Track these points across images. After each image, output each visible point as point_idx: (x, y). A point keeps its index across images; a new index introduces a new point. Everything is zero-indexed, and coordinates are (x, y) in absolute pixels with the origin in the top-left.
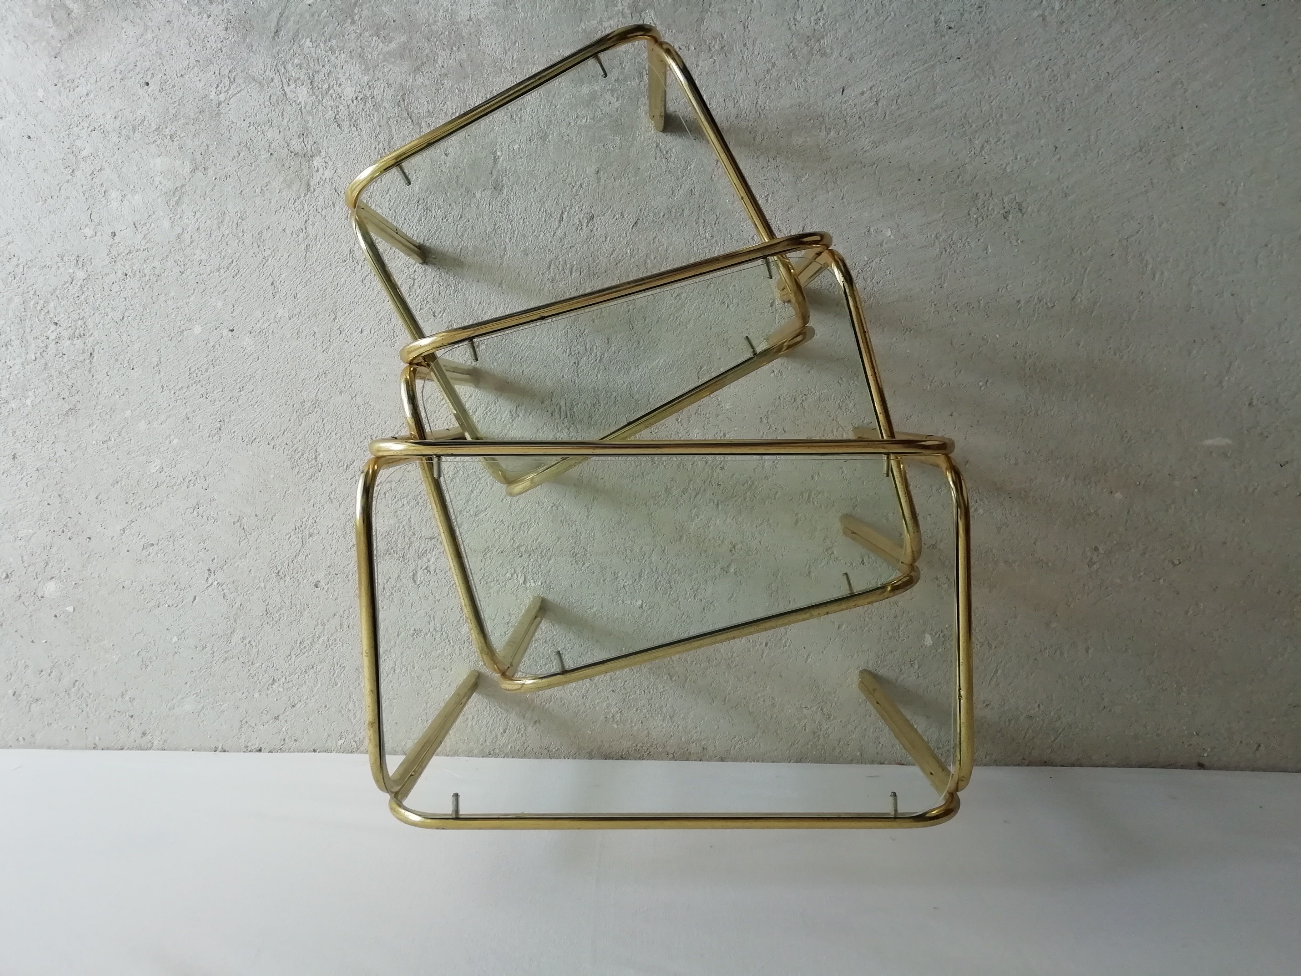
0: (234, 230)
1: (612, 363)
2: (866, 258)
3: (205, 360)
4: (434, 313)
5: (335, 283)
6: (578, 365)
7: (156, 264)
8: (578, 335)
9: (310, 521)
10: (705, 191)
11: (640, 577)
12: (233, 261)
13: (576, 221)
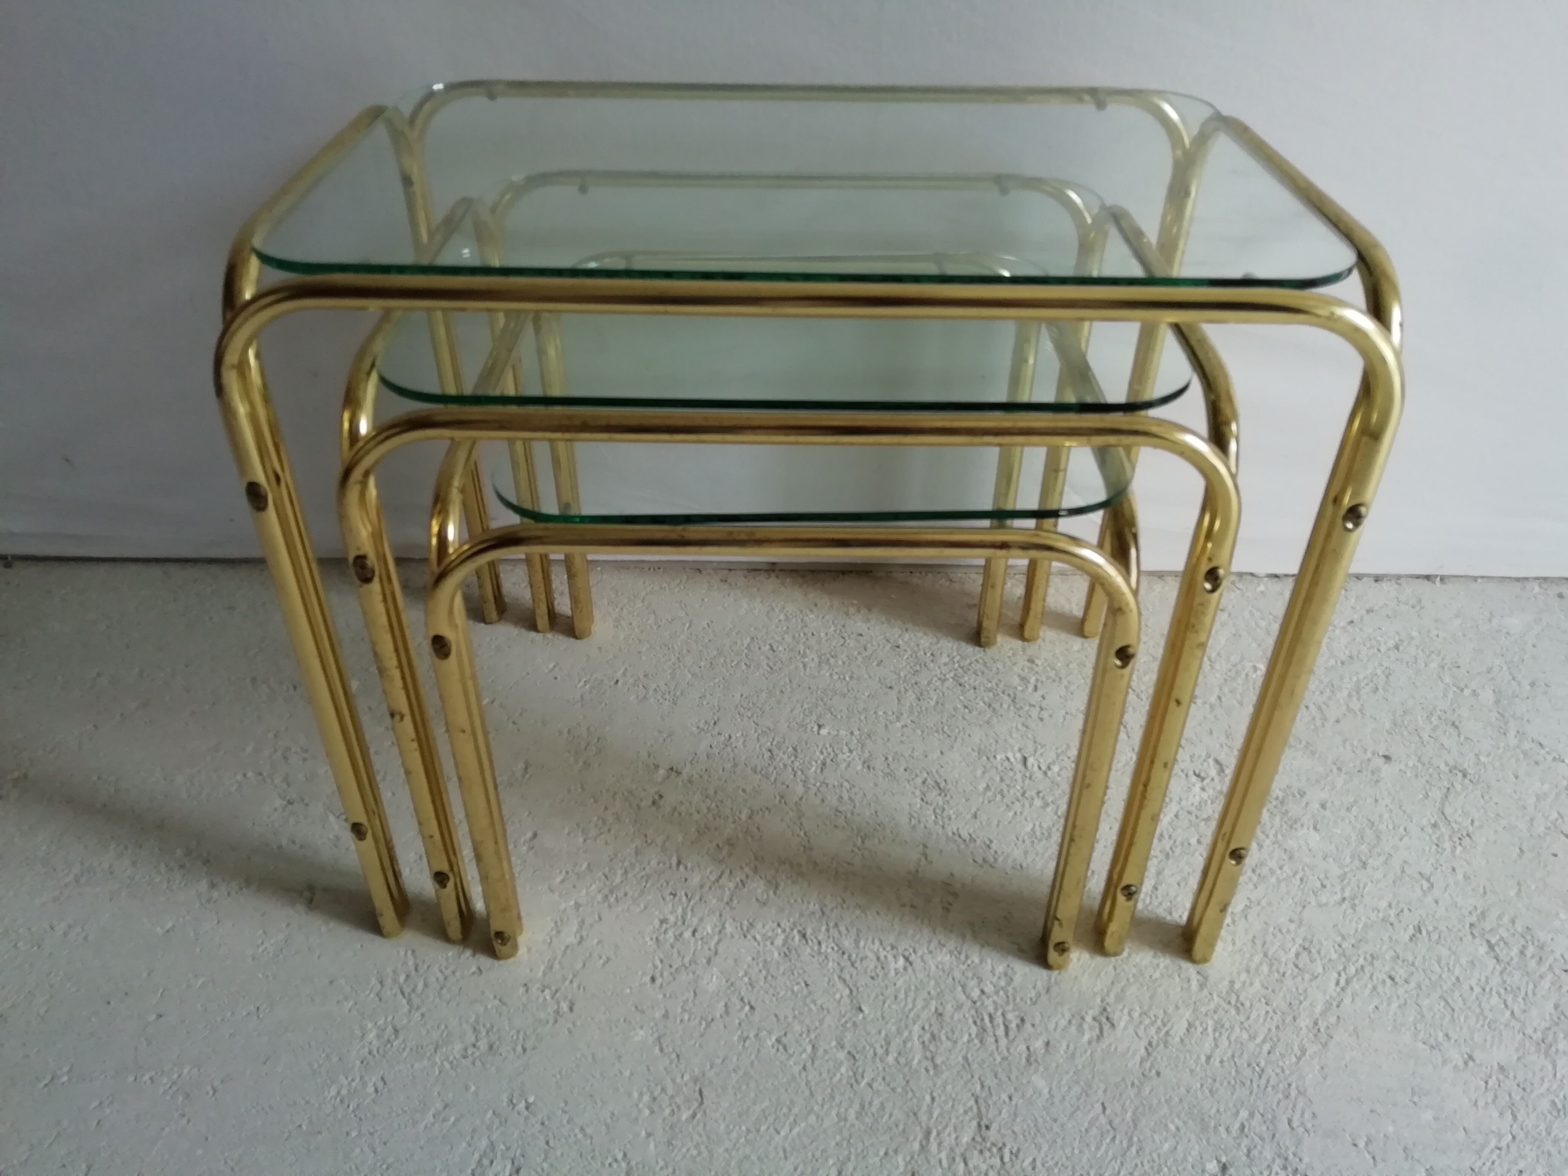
6: (979, 1125)
9: (1447, 846)
11: (824, 764)
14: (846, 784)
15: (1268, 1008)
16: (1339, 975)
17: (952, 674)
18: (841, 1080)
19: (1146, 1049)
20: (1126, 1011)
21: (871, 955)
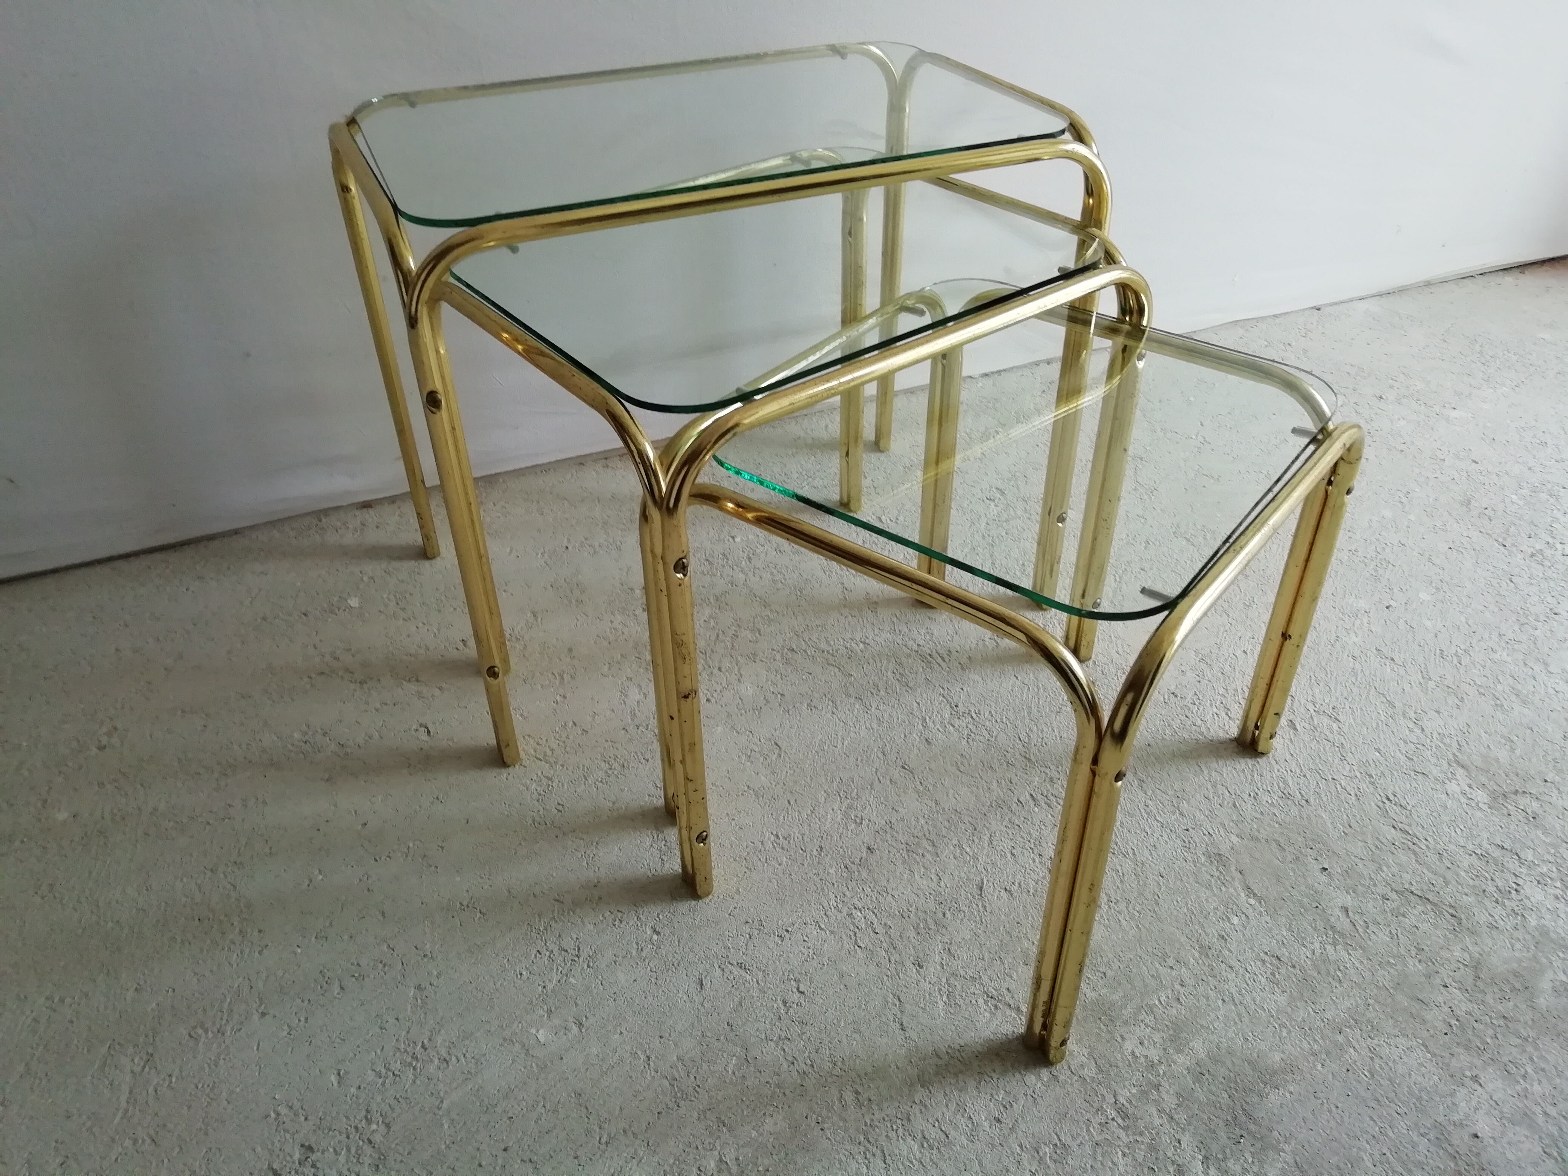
0: (1493, 692)
1: (907, 722)
2: (572, 980)
12: (1461, 664)
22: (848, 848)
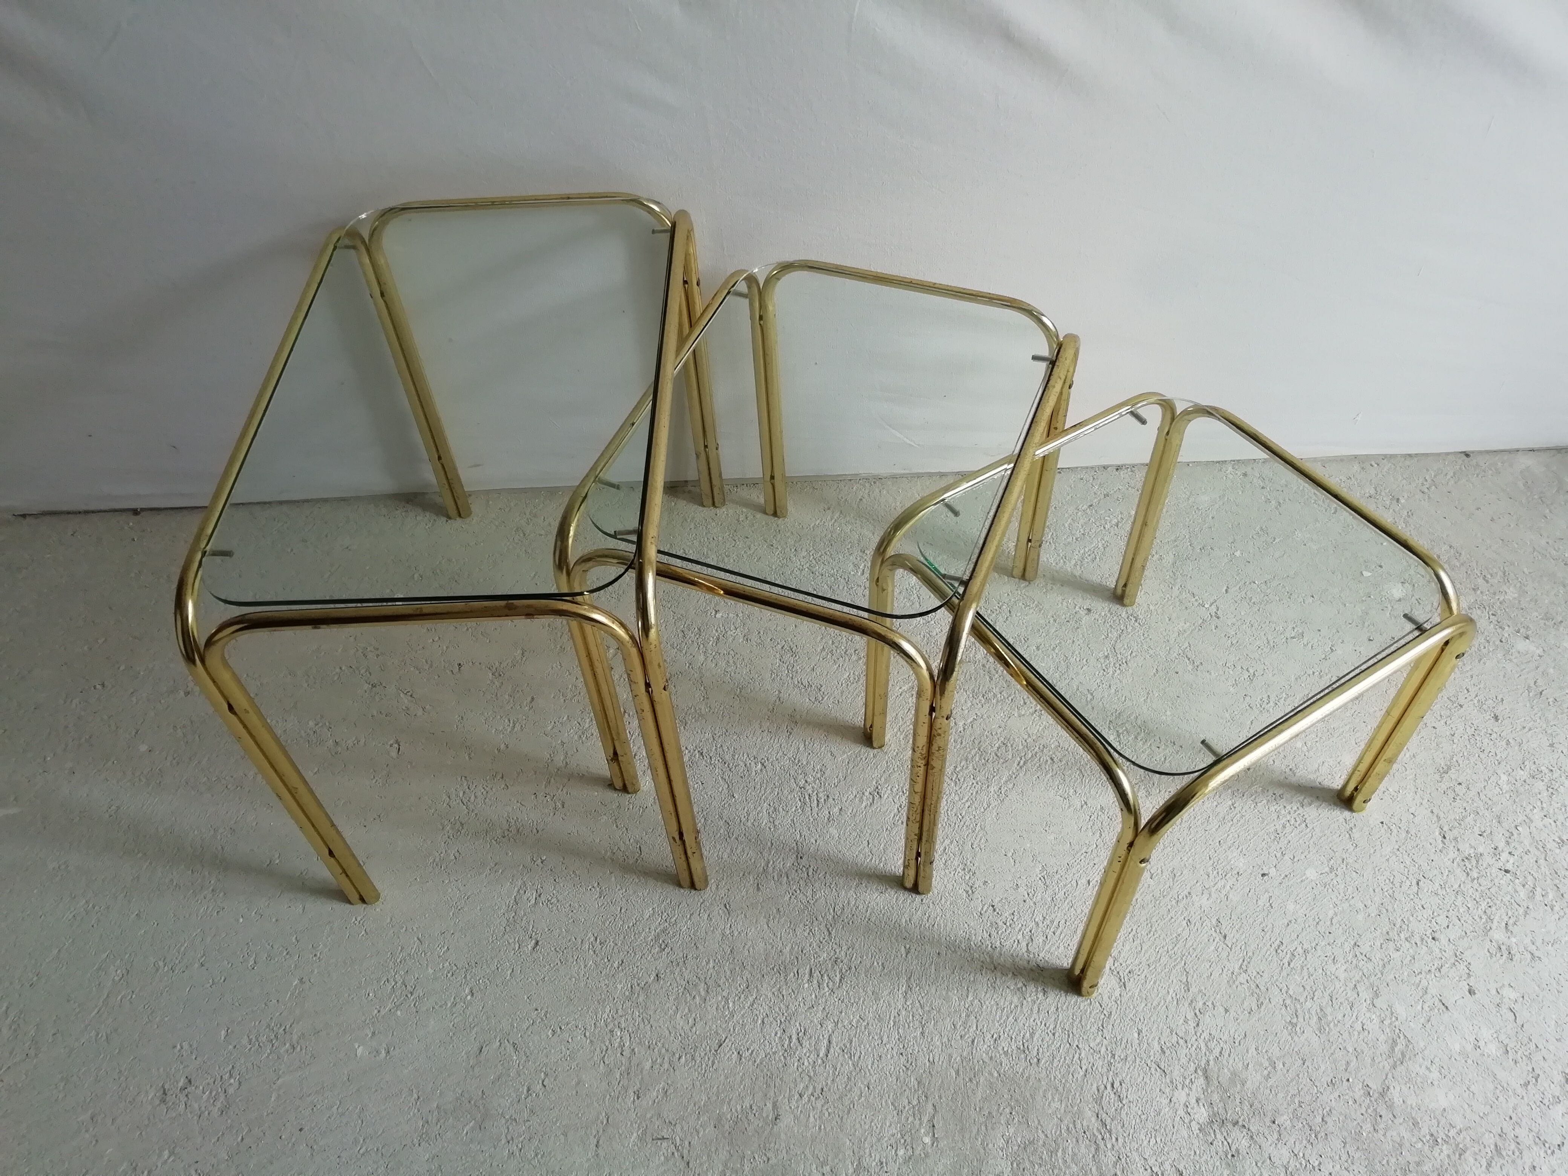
0: (1298, 1006)
1: (753, 861)
2: (399, 1013)
3: (1289, 838)
4: (994, 910)
5: (1137, 942)
6: (797, 856)
7: (1396, 955)
8: (798, 892)
9: (1111, 670)
10: (618, 1098)
12: (1289, 965)
13: (806, 1043)
14: (732, 652)
15: (974, 781)
16: (1021, 759)
17: (808, 565)
18: (720, 837)
19: (898, 809)
20: (889, 788)
21: (742, 764)
22: (642, 969)
